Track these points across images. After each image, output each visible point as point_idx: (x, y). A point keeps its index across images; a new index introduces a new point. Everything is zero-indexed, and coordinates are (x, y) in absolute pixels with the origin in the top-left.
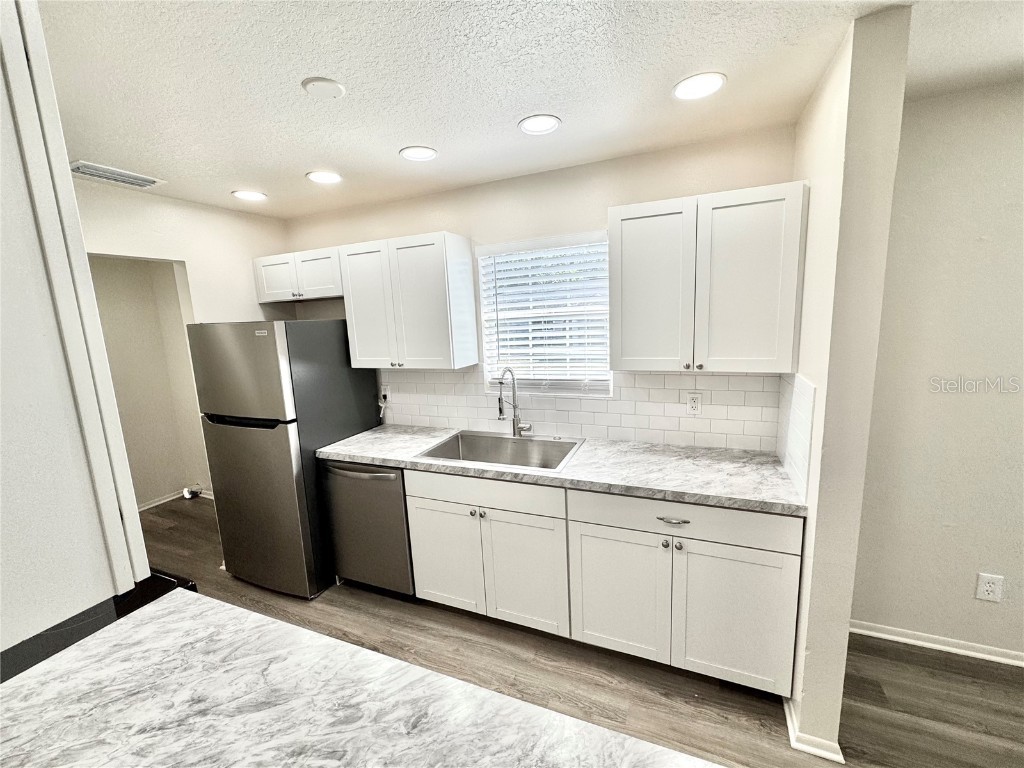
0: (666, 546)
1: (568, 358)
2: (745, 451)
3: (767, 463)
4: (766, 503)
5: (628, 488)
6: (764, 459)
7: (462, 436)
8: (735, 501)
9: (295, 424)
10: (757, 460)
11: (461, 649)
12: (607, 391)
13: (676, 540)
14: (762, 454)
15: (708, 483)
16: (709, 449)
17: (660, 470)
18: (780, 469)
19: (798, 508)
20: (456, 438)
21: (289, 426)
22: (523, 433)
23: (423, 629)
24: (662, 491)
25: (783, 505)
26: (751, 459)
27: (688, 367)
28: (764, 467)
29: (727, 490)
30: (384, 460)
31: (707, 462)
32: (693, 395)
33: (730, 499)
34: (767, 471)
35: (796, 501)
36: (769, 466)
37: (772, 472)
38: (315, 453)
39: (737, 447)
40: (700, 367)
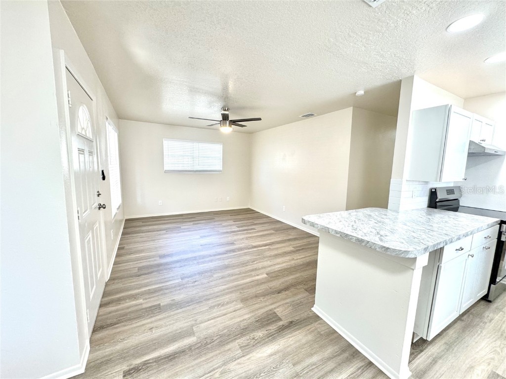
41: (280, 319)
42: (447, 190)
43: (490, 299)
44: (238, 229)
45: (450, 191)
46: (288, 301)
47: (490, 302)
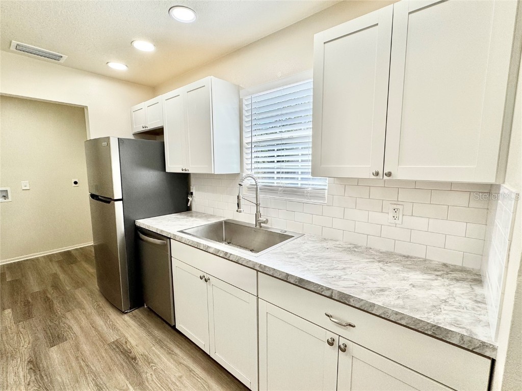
0: (331, 343)
1: (300, 171)
2: (445, 265)
3: (463, 280)
4: (439, 327)
5: (301, 280)
6: (463, 275)
7: (225, 222)
8: (403, 316)
9: (122, 202)
10: (455, 275)
11: (184, 378)
12: (323, 198)
13: (342, 341)
14: (463, 270)
15: (382, 290)
16: (408, 257)
17: (344, 269)
18: (478, 290)
19: (484, 345)
20: (220, 224)
21: (116, 203)
22: (262, 225)
23: (170, 353)
24: (329, 289)
25: (462, 336)
26: (447, 273)
27: (377, 174)
28: (459, 284)
29: (400, 302)
30: (162, 231)
31: (397, 268)
32: (395, 207)
33: (397, 313)
34: (460, 290)
35: (482, 334)
36: (465, 285)
37: (467, 290)
38: (135, 222)
39: (437, 258)
40: (389, 174)
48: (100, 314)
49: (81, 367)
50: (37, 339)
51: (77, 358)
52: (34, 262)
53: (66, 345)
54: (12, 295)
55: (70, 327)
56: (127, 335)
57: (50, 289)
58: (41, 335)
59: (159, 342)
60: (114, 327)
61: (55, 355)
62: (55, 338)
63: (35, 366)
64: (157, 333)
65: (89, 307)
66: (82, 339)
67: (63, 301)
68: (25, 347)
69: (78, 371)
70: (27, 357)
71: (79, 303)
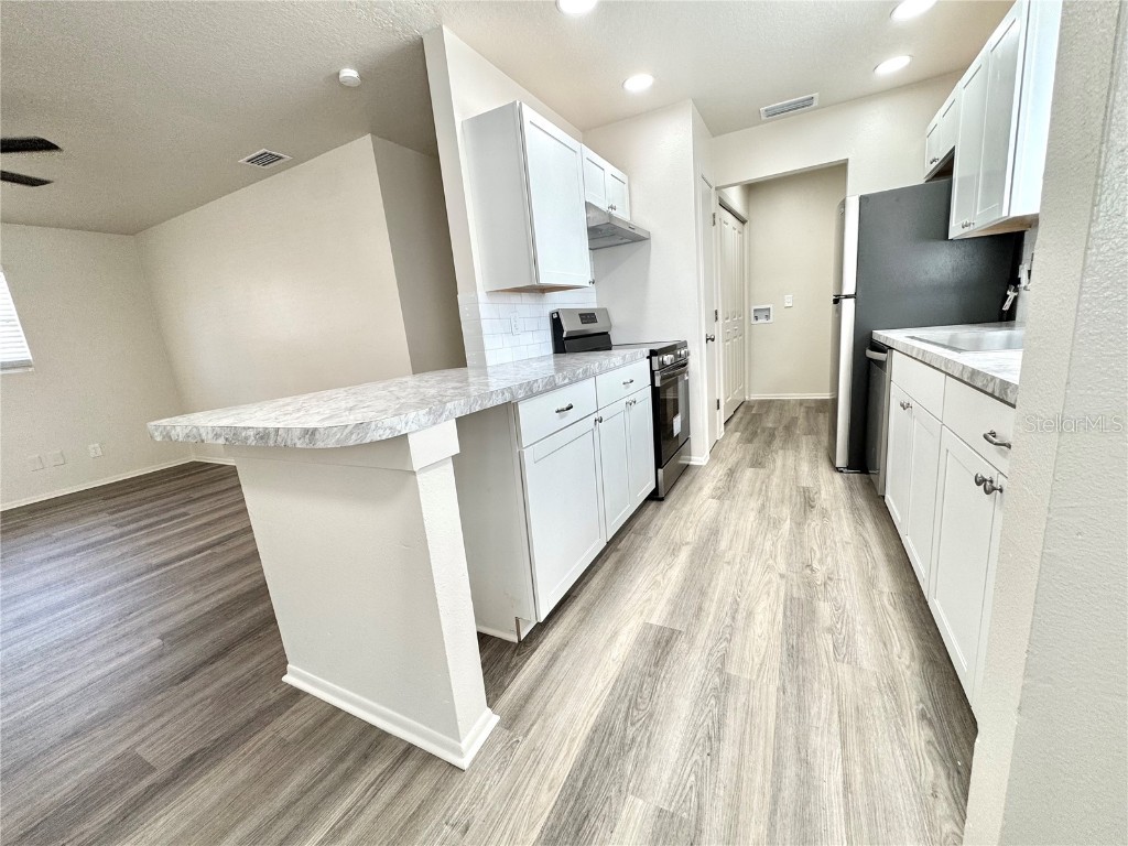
9: (853, 300)
11: (852, 545)
21: (844, 301)
38: (871, 333)
41: (152, 769)
42: (581, 315)
43: (662, 494)
44: (117, 531)
45: (588, 317)
46: (208, 691)
47: (662, 499)
48: (811, 462)
49: (761, 490)
50: (743, 458)
51: (763, 483)
52: (782, 404)
53: (762, 471)
54: (749, 423)
55: (774, 461)
56: (823, 487)
57: (781, 428)
58: (748, 458)
59: (854, 509)
60: (816, 478)
61: (749, 473)
62: (757, 463)
63: (731, 473)
64: (861, 502)
65: (804, 453)
66: (778, 473)
67: (785, 441)
68: (732, 460)
69: (757, 490)
70: (729, 466)
71: (798, 446)
